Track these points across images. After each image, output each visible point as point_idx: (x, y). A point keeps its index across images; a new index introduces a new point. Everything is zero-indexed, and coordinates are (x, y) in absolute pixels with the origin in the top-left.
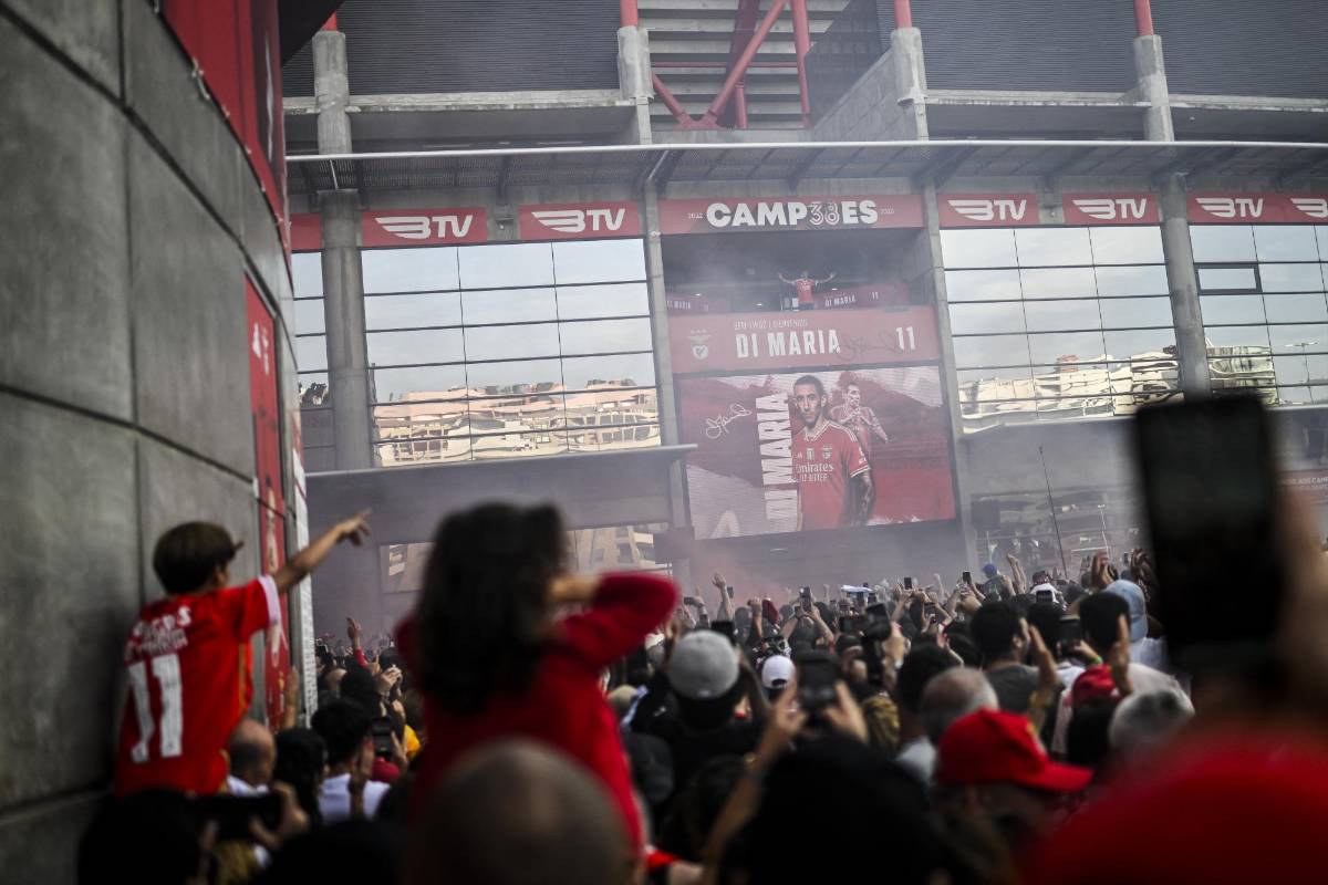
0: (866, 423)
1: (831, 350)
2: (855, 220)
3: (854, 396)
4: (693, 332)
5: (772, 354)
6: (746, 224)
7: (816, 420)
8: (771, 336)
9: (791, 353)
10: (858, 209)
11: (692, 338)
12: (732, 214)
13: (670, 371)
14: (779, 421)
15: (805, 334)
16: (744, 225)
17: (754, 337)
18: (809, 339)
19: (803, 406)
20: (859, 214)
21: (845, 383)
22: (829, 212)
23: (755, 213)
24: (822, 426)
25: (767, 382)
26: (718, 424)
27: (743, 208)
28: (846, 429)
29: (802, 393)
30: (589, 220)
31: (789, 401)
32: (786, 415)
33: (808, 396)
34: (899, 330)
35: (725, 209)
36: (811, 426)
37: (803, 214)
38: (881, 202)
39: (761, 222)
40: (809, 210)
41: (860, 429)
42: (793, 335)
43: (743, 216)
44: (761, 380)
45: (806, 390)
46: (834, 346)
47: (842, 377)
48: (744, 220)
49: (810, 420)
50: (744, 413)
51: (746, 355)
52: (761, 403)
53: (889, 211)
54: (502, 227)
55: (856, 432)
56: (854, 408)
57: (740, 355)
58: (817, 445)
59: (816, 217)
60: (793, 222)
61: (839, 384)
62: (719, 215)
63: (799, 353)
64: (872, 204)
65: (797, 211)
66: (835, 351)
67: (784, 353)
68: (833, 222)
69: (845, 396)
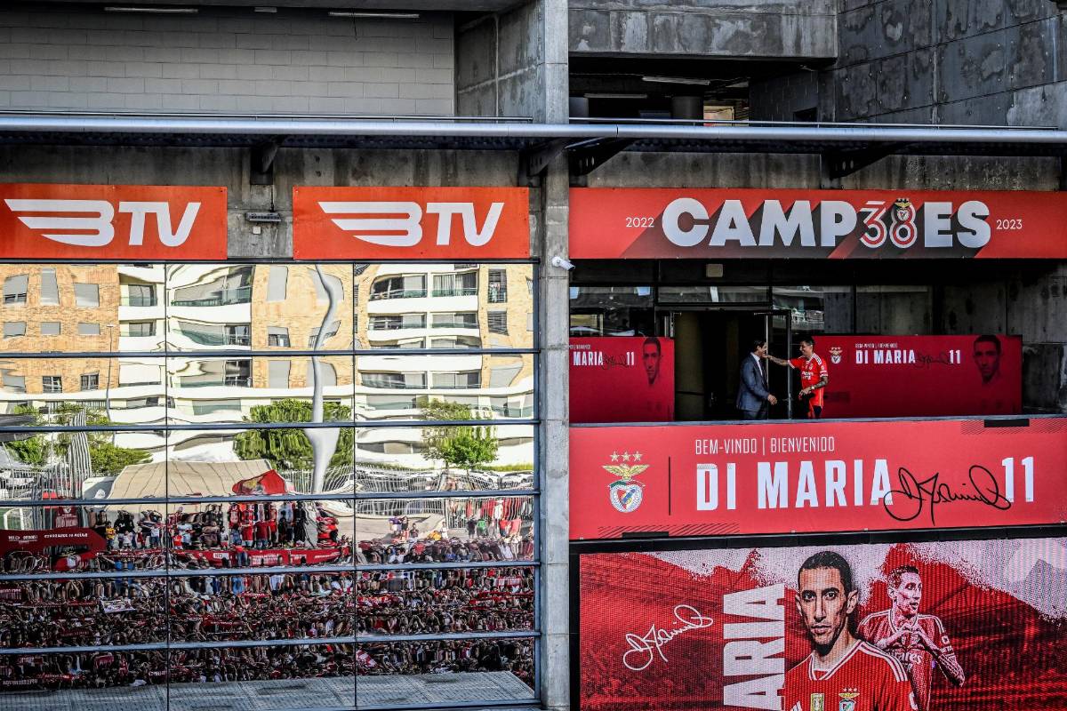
0: (927, 648)
1: (874, 500)
2: (947, 241)
3: (910, 593)
4: (615, 457)
5: (762, 505)
6: (737, 242)
7: (835, 639)
8: (763, 468)
9: (799, 504)
10: (954, 218)
11: (609, 468)
12: (712, 222)
13: (566, 537)
14: (763, 640)
15: (830, 465)
16: (732, 244)
17: (732, 469)
18: (836, 479)
19: (811, 610)
20: (956, 227)
21: (895, 566)
22: (900, 223)
23: (755, 220)
24: (844, 651)
25: (749, 564)
26: (649, 642)
27: (733, 209)
28: (887, 657)
29: (809, 587)
30: (430, 223)
31: (789, 601)
32: (779, 629)
33: (824, 593)
34: (1008, 463)
35: (698, 210)
36: (824, 650)
37: (848, 226)
38: (1000, 203)
39: (767, 240)
40: (861, 216)
41: (915, 658)
42: (807, 468)
43: (733, 226)
44: (735, 559)
45: (822, 579)
46: (882, 491)
47: (891, 556)
48: (733, 235)
49: (822, 640)
50: (700, 622)
51: (713, 505)
52: (734, 603)
53: (1015, 224)
54: (257, 230)
55: (905, 663)
56: (908, 616)
57: (702, 505)
58: (832, 689)
59: (873, 232)
60: (828, 241)
61: (887, 569)
62: (686, 222)
63: (814, 503)
64: (983, 209)
65: (838, 218)
66: (882, 500)
67: (784, 504)
68: (904, 243)
69: (893, 593)
